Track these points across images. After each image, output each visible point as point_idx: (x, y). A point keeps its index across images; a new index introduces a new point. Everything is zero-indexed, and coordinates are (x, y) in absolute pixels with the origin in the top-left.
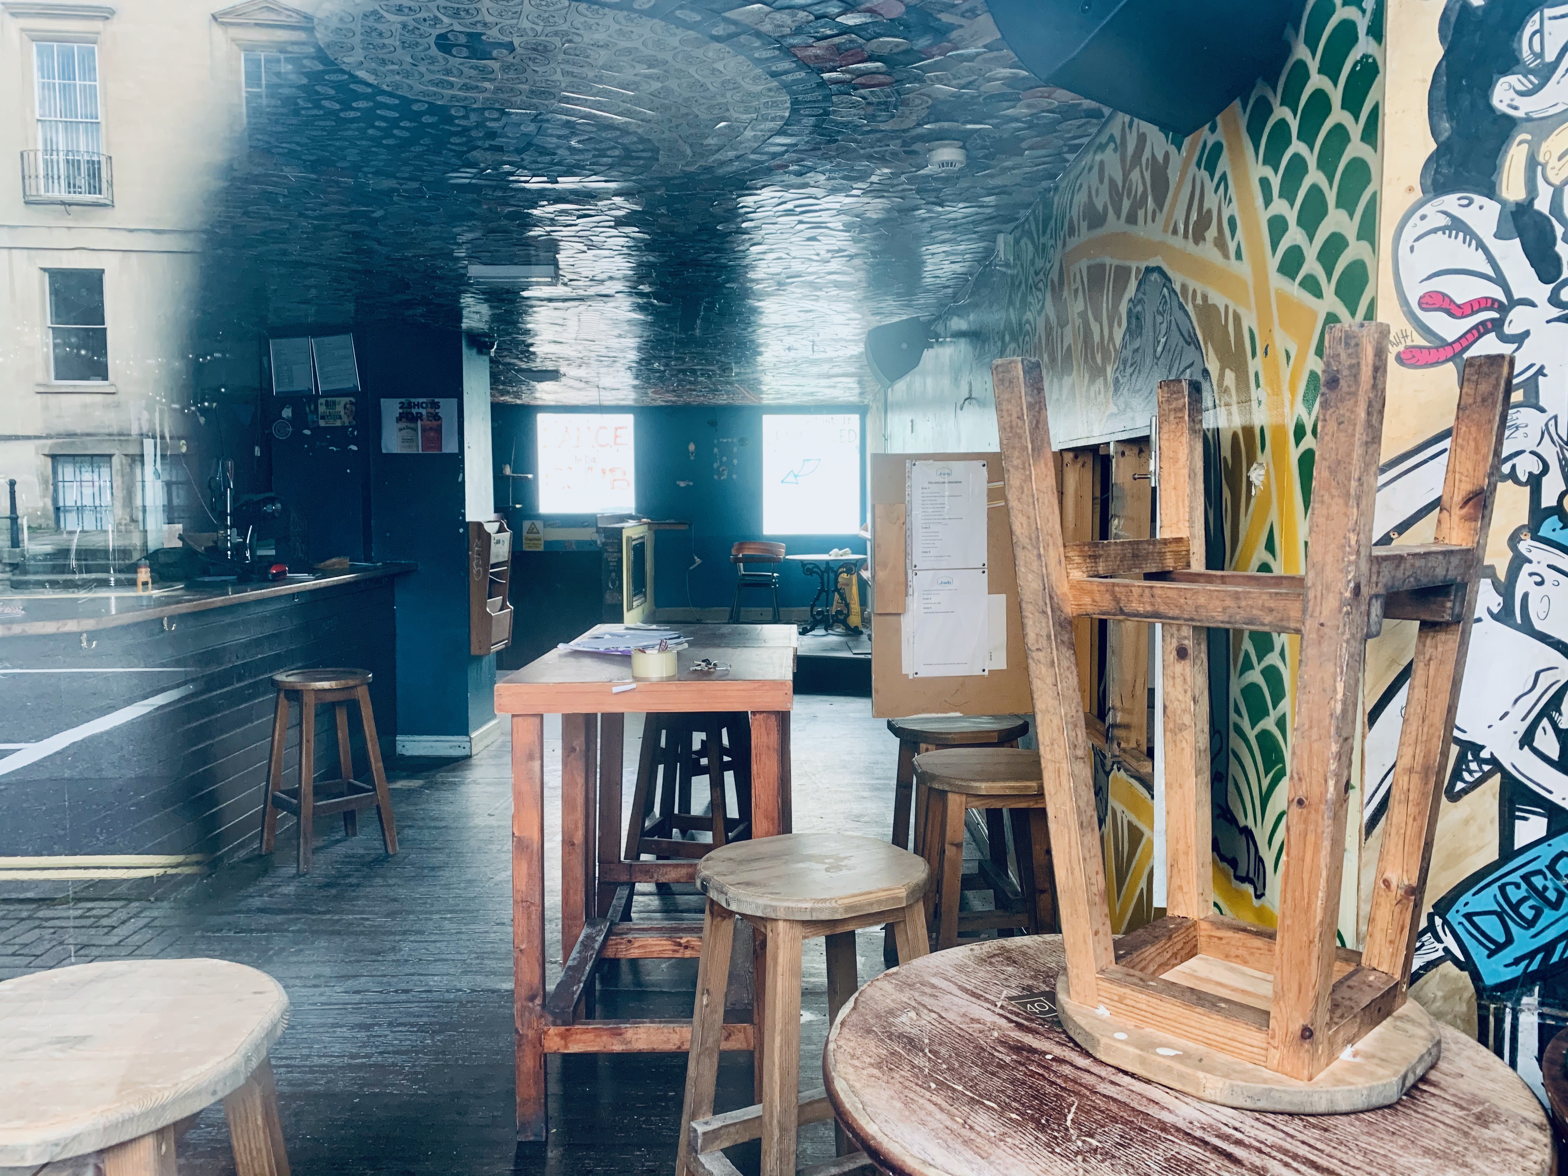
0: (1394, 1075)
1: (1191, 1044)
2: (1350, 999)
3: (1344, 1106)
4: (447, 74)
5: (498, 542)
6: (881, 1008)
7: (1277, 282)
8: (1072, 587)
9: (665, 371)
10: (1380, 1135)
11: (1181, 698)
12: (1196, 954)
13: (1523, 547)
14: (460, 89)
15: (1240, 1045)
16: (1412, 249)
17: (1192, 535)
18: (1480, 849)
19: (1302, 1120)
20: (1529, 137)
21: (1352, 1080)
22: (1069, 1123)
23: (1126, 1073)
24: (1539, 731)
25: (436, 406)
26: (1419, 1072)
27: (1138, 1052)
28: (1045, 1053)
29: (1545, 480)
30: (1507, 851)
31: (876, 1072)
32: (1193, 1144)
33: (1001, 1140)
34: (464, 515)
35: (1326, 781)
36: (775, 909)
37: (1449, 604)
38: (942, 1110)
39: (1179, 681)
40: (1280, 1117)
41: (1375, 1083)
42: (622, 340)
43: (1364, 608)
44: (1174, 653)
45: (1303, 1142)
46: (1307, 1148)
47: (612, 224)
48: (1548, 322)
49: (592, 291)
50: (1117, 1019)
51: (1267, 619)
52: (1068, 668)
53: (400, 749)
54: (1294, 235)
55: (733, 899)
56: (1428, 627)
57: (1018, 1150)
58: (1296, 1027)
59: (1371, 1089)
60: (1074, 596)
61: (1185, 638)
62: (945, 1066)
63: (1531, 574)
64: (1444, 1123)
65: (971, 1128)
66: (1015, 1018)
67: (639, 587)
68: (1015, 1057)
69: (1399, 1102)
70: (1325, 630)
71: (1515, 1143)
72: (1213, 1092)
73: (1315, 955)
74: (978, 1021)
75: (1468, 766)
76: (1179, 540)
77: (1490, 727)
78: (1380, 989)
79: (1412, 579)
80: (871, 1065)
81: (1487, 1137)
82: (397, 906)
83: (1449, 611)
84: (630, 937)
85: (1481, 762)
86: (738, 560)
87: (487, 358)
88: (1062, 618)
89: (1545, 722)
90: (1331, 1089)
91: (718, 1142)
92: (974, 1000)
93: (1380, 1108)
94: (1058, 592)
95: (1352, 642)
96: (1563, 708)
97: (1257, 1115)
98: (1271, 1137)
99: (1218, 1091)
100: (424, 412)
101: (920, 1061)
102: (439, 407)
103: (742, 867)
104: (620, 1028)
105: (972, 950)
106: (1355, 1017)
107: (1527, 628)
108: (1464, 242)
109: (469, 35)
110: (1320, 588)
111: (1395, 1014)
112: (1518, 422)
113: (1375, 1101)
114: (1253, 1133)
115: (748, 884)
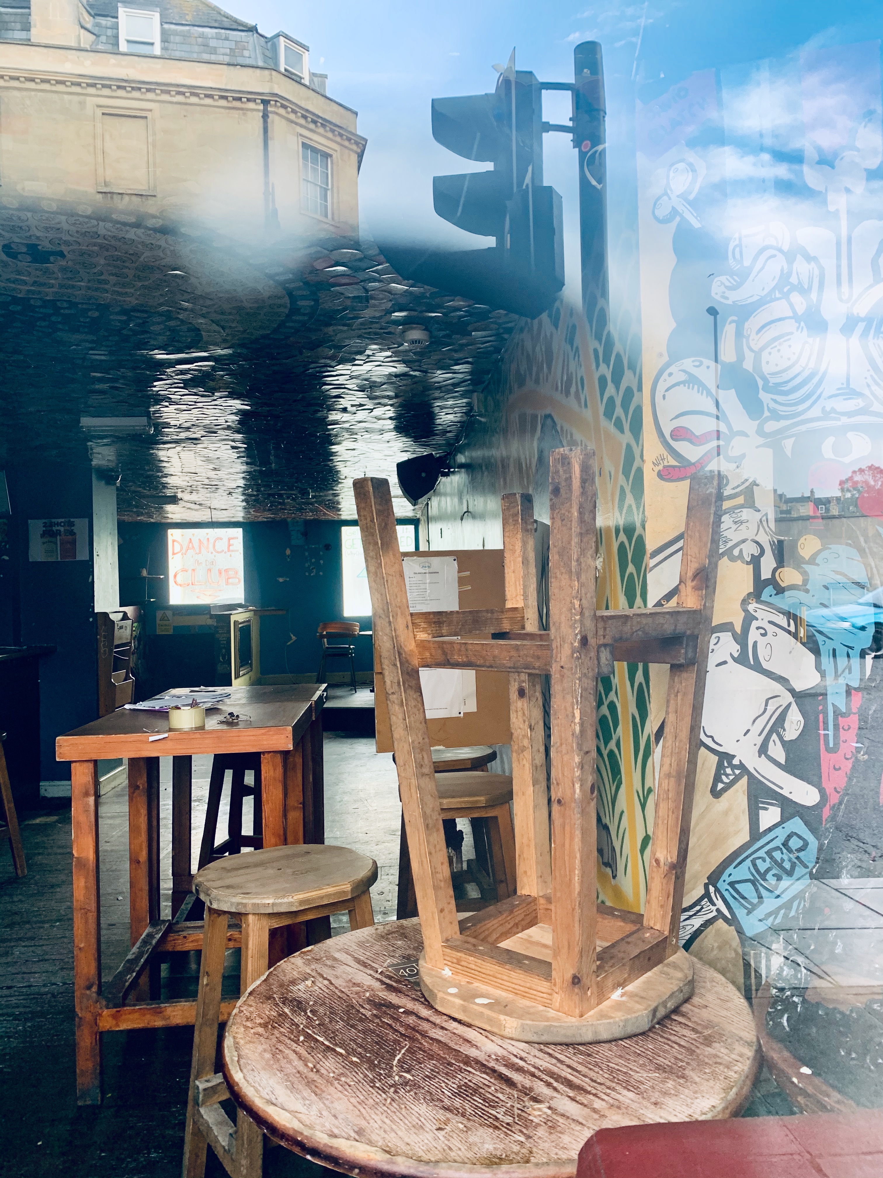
0: (646, 1009)
1: (504, 994)
2: (624, 952)
3: (605, 1035)
4: (19, 274)
5: (121, 628)
6: (286, 979)
7: (604, 422)
8: (417, 646)
9: (258, 495)
10: (629, 1057)
11: (521, 726)
12: (536, 924)
13: (751, 608)
14: (32, 285)
15: (535, 992)
16: (664, 397)
17: (526, 606)
18: (737, 832)
19: (574, 1048)
20: (735, 318)
21: (613, 1015)
22: (395, 1062)
23: (455, 1020)
24: (771, 743)
25: (72, 524)
26: (671, 1005)
27: (461, 1002)
28: (400, 1007)
29: (762, 559)
30: (755, 834)
31: (261, 1030)
32: (485, 1073)
33: (337, 1079)
34: (93, 607)
35: (574, 785)
36: (245, 905)
37: (683, 651)
38: (300, 1057)
39: (520, 713)
40: (559, 1047)
41: (629, 1016)
42: (218, 472)
43: (593, 654)
44: (517, 693)
45: (569, 1066)
46: (570, 1071)
47: (182, 385)
48: (757, 447)
49: (183, 435)
50: (456, 977)
51: (537, 664)
52: (415, 706)
53: (43, 792)
54: (610, 389)
55: (214, 899)
56: (676, 668)
57: (347, 1087)
58: (569, 976)
59: (626, 1021)
60: (420, 653)
61: (523, 681)
62: (317, 1022)
63: (758, 628)
64: (679, 1045)
65: (318, 1071)
66: (388, 981)
67: (245, 659)
68: (375, 1012)
69: (651, 1029)
70: (565, 671)
71: (726, 1058)
72: (510, 1030)
73: (577, 919)
74: (358, 985)
75: (725, 771)
76: (515, 609)
77: (738, 741)
78: (650, 943)
79: (640, 633)
80: (260, 1024)
81: (707, 1053)
82: (17, 918)
83: (683, 656)
84: (185, 933)
85: (733, 767)
86: (322, 637)
87: (114, 488)
88: (410, 669)
89: (774, 737)
90: (595, 1023)
91: (217, 1096)
92: (362, 968)
93: (636, 1035)
94: (406, 649)
95: (583, 679)
96: (786, 725)
97: (542, 1047)
98: (545, 1062)
99: (514, 1030)
100: (62, 529)
101: (300, 1020)
102: (74, 525)
103: (229, 874)
104: (160, 1007)
105: (377, 929)
106: (624, 965)
107: (758, 668)
108: (698, 392)
109: (27, 245)
110: (559, 640)
111: (666, 962)
112: (742, 519)
113: (631, 1029)
114: (533, 1060)
115: (228, 887)
